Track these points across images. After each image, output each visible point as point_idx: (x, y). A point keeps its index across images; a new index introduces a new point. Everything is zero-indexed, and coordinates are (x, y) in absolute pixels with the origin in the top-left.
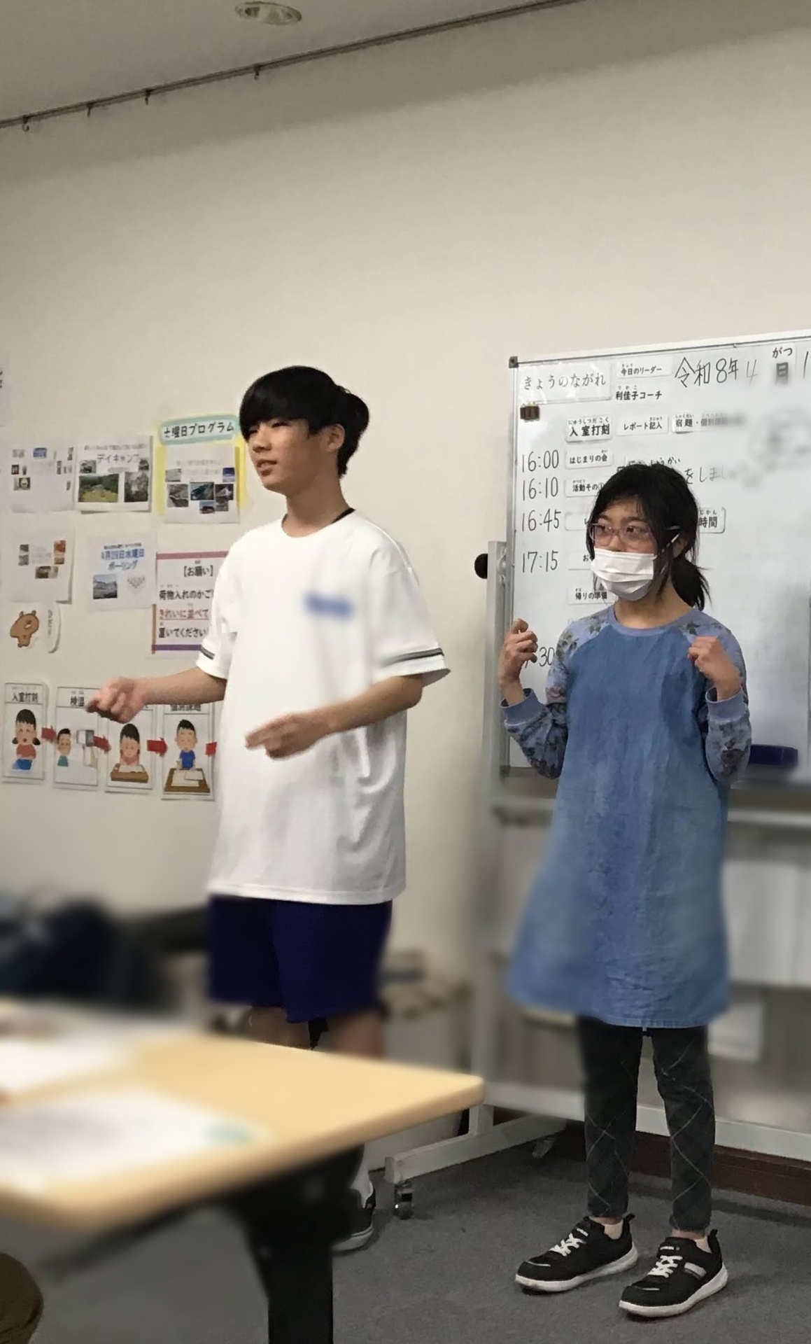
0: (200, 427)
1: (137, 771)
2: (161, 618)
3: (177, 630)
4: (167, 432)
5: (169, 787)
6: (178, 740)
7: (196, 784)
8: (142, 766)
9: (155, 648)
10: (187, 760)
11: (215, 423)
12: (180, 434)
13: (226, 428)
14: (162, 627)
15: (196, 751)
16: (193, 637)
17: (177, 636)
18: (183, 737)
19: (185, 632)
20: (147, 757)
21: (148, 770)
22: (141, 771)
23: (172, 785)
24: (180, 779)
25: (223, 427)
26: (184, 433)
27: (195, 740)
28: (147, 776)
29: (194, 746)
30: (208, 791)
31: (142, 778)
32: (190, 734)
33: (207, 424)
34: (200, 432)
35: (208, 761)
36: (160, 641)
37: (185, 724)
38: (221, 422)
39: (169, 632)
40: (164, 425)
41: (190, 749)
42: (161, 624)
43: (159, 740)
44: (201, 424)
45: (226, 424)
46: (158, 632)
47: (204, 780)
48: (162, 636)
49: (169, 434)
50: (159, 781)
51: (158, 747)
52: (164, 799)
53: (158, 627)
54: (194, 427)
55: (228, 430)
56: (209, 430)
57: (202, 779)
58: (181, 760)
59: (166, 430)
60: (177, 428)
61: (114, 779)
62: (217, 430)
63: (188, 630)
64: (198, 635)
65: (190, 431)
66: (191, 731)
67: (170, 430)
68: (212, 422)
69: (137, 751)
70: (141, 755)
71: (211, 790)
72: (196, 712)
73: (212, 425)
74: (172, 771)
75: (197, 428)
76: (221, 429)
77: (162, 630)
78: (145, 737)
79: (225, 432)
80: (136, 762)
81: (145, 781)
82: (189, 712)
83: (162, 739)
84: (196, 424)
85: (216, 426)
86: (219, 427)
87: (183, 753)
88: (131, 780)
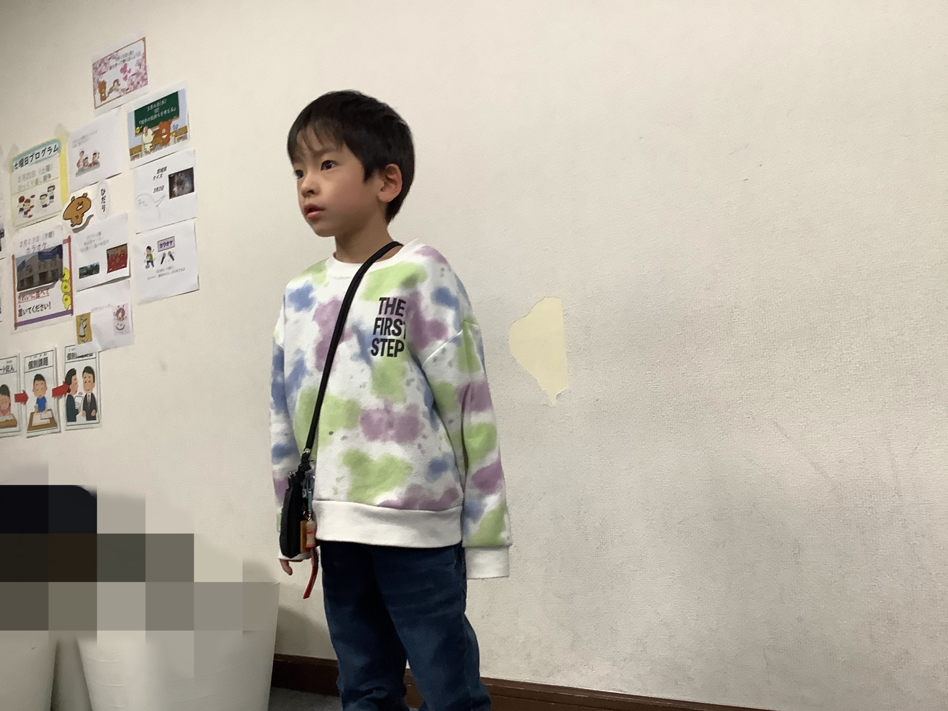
0: (36, 154)
1: (10, 419)
2: (19, 302)
3: (30, 308)
4: (16, 165)
5: (31, 427)
6: (34, 390)
7: (48, 421)
8: (13, 415)
9: (17, 325)
10: (41, 404)
11: (46, 149)
12: (24, 164)
13: (53, 151)
14: (20, 309)
15: (46, 396)
16: (40, 311)
17: (30, 313)
18: (37, 387)
19: (35, 309)
20: (15, 407)
21: (17, 417)
22: (12, 418)
23: (33, 425)
24: (37, 421)
25: (51, 149)
26: (27, 162)
27: (46, 389)
28: (16, 422)
29: (45, 393)
30: (57, 426)
31: (13, 423)
32: (42, 384)
33: (40, 150)
34: (37, 158)
35: (55, 401)
36: (20, 319)
37: (39, 378)
38: (50, 146)
39: (25, 311)
40: (15, 159)
41: (42, 397)
42: (20, 306)
43: (22, 392)
44: (36, 152)
45: (53, 148)
46: (18, 313)
47: (53, 417)
48: (20, 315)
49: (18, 166)
50: (24, 423)
51: (22, 398)
52: (28, 437)
53: (18, 309)
54: (32, 156)
55: (54, 151)
56: (43, 154)
57: (51, 417)
58: (37, 406)
59: (15, 164)
60: (22, 160)
62: (47, 153)
63: (36, 307)
64: (43, 309)
65: (30, 159)
66: (42, 382)
67: (18, 162)
68: (44, 149)
69: (8, 405)
70: (12, 406)
71: (58, 425)
72: (45, 366)
74: (32, 414)
75: (34, 156)
76: (50, 151)
77: (20, 311)
78: (13, 391)
79: (52, 153)
80: (8, 413)
81: (16, 426)
82: (40, 367)
83: (24, 392)
84: (33, 153)
85: (46, 150)
86: (49, 150)
87: (38, 400)
88: (7, 427)
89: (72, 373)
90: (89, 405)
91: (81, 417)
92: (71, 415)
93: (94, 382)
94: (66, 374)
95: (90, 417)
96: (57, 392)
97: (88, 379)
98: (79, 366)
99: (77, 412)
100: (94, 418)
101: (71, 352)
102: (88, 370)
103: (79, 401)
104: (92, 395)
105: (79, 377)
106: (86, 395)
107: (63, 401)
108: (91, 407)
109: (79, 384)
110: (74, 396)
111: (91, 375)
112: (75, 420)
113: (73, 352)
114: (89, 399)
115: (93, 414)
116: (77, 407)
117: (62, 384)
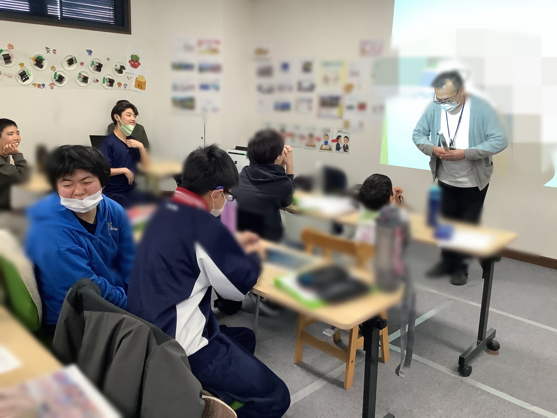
1: (313, 145)
2: (320, 110)
5: (321, 149)
7: (329, 149)
8: (314, 143)
10: (326, 143)
15: (328, 141)
18: (325, 138)
21: (316, 145)
24: (324, 147)
27: (329, 139)
28: (315, 146)
30: (332, 150)
32: (327, 137)
37: (326, 135)
43: (319, 138)
58: (324, 143)
61: (306, 146)
69: (313, 140)
70: (315, 141)
74: (322, 145)
80: (312, 142)
81: (315, 147)
87: (325, 142)
88: (310, 146)
89: (340, 136)
90: (345, 148)
91: (342, 150)
92: (338, 148)
93: (348, 141)
94: (337, 136)
95: (345, 151)
96: (333, 141)
97: (346, 140)
98: (343, 136)
99: (340, 148)
100: (347, 151)
101: (340, 130)
102: (346, 137)
103: (341, 146)
104: (347, 145)
105: (342, 138)
106: (344, 144)
107: (335, 144)
108: (346, 148)
109: (342, 140)
110: (340, 144)
111: (347, 139)
112: (339, 150)
113: (341, 130)
114: (346, 146)
115: (347, 150)
116: (340, 147)
117: (335, 139)
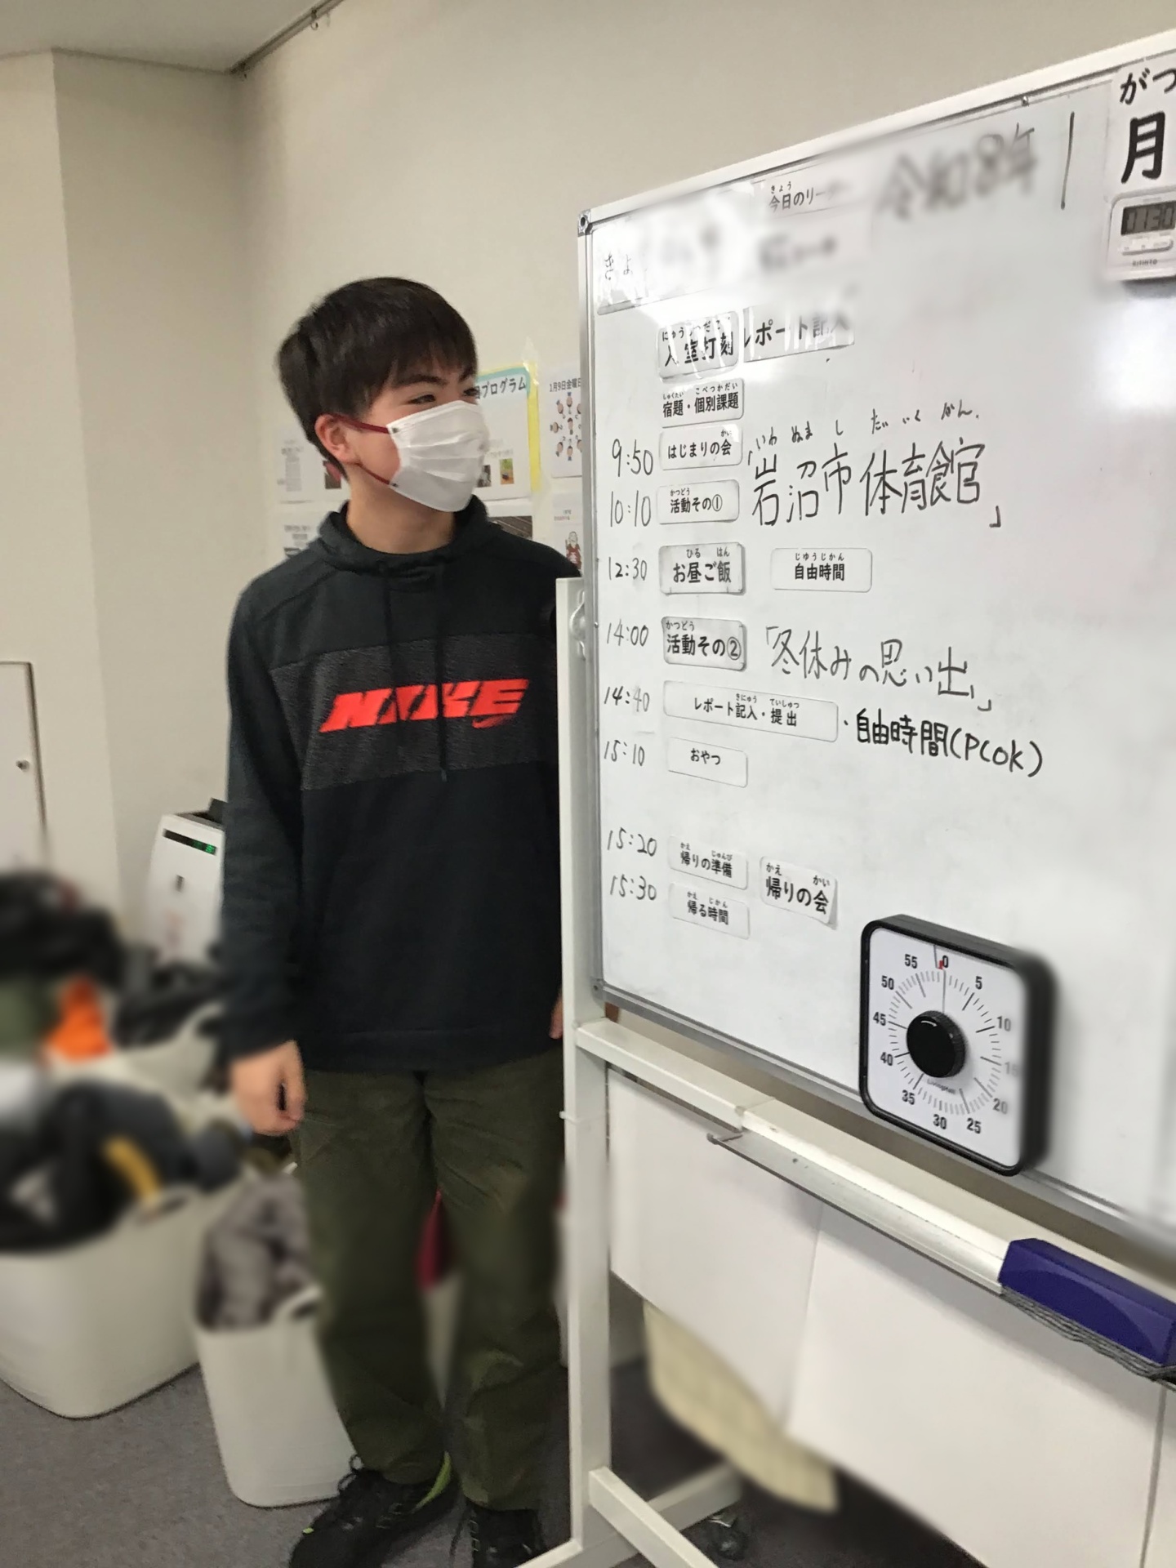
0: (492, 386)
11: (507, 380)
13: (517, 386)
25: (515, 384)
33: (498, 381)
34: (493, 393)
38: (513, 377)
44: (492, 382)
45: (517, 381)
54: (486, 386)
55: (520, 388)
56: (501, 389)
62: (509, 388)
68: (504, 380)
73: (504, 382)
75: (490, 388)
76: (513, 386)
79: (517, 390)
84: (488, 383)
85: (509, 382)
86: (511, 385)
